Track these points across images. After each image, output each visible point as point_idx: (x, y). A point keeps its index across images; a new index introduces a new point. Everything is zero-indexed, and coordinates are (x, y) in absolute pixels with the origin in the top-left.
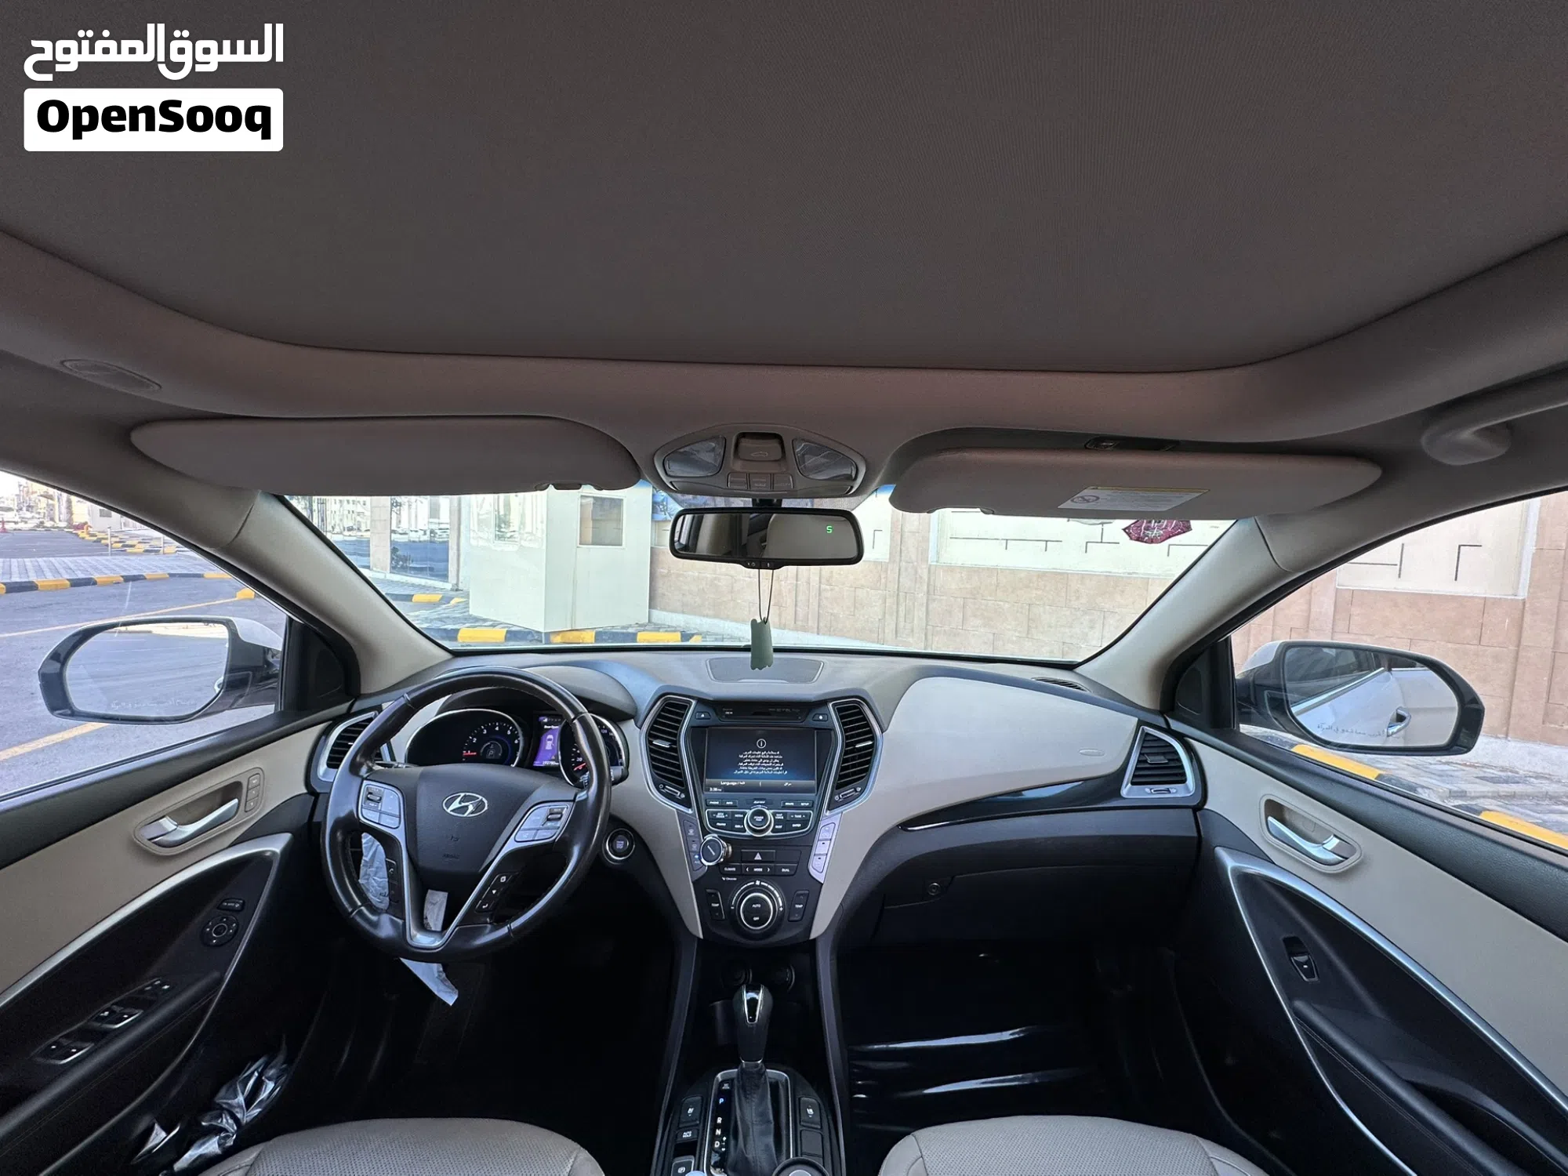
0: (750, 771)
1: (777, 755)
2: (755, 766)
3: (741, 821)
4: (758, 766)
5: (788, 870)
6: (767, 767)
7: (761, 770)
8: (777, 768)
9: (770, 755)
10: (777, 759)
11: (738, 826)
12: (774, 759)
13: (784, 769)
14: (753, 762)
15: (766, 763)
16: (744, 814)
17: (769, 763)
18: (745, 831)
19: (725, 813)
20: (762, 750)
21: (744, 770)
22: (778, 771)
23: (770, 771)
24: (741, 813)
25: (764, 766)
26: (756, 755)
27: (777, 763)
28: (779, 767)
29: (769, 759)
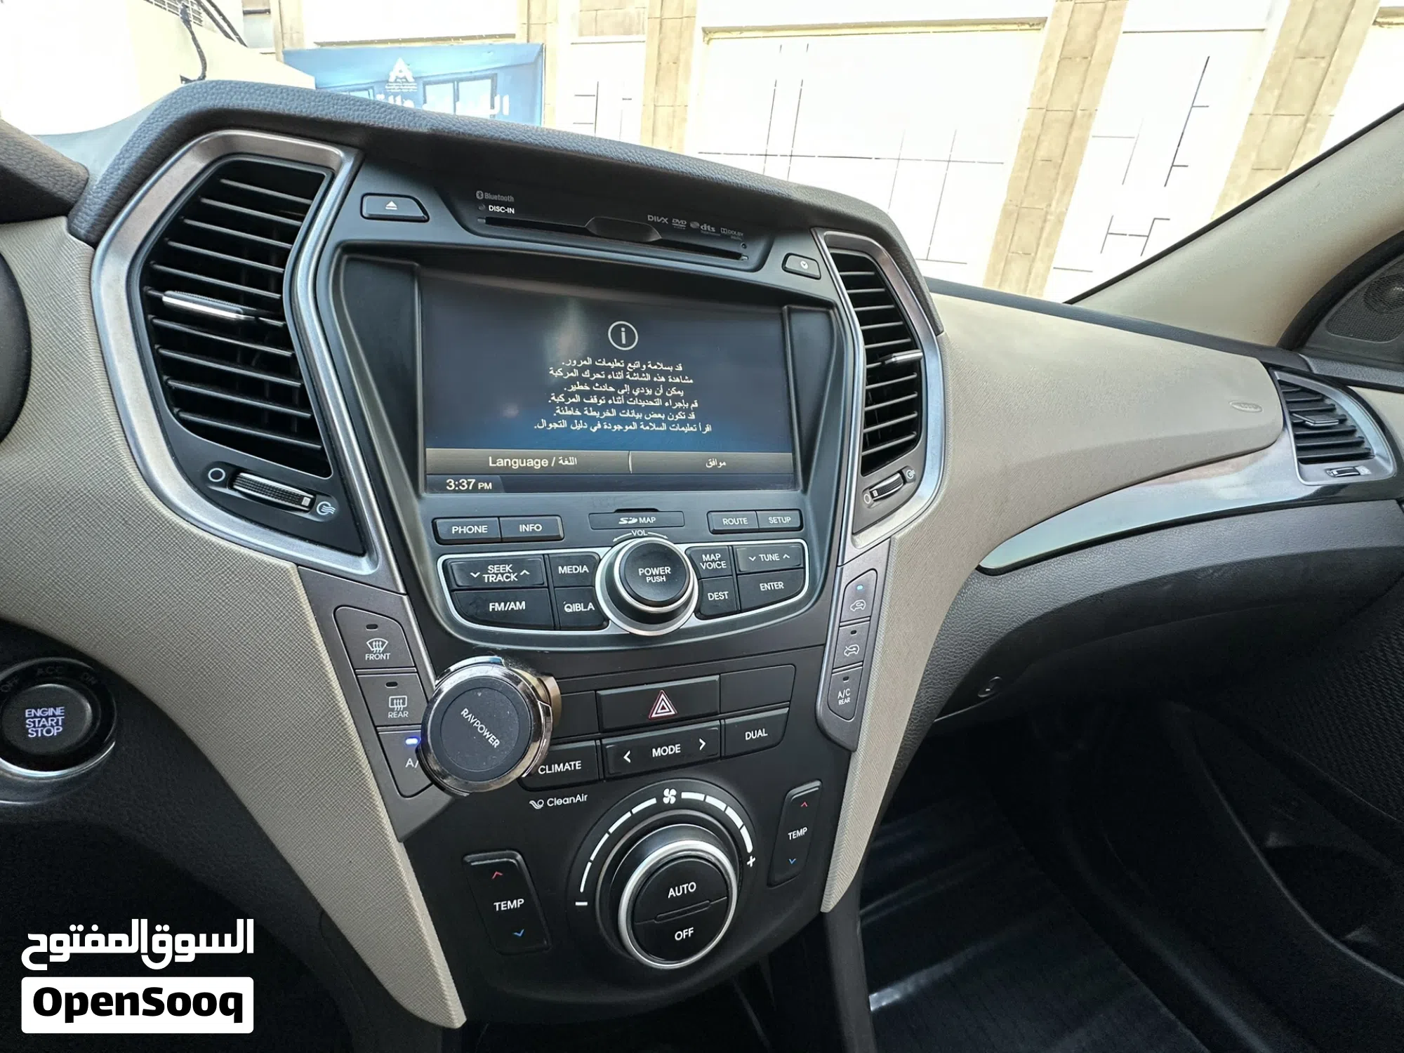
0: (592, 421)
1: (675, 374)
2: (606, 407)
3: (583, 588)
4: (619, 408)
5: (761, 733)
6: (648, 410)
7: (629, 421)
8: (680, 416)
9: (653, 373)
10: (679, 386)
11: (577, 607)
12: (667, 386)
13: (702, 418)
14: (599, 395)
15: (642, 397)
16: (593, 563)
17: (652, 398)
18: (603, 621)
19: (517, 564)
20: (628, 357)
21: (570, 419)
22: (683, 423)
23: (658, 422)
24: (582, 560)
25: (638, 409)
26: (608, 370)
27: (676, 399)
28: (688, 411)
29: (653, 385)
